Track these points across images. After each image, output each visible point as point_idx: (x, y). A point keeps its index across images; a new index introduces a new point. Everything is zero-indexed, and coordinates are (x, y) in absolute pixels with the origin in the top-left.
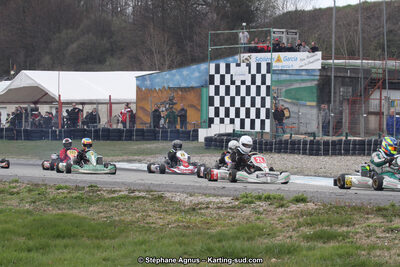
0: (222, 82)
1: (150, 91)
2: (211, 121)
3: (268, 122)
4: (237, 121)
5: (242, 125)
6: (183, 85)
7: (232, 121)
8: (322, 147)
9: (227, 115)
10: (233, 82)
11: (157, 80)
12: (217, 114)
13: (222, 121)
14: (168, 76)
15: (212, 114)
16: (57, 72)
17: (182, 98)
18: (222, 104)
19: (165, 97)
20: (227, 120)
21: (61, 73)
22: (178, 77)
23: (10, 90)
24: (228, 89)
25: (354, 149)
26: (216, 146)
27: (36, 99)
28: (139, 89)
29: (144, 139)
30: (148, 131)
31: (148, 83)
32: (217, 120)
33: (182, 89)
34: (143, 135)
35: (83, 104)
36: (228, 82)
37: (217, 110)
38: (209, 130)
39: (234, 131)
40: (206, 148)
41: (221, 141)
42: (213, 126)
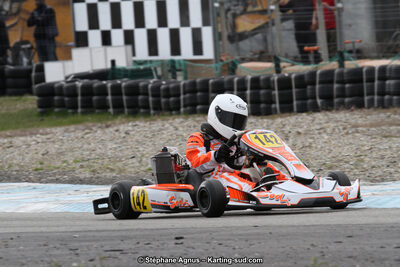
2: (82, 40)
3: (207, 34)
4: (141, 36)
5: (153, 48)
7: (129, 38)
8: (276, 92)
9: (117, 22)
12: (94, 22)
13: (106, 39)
15: (82, 24)
20: (117, 36)
25: (342, 94)
26: (62, 105)
32: (95, 37)
37: (93, 11)
38: (68, 64)
39: (113, 62)
40: (42, 114)
41: (72, 92)
42: (76, 53)
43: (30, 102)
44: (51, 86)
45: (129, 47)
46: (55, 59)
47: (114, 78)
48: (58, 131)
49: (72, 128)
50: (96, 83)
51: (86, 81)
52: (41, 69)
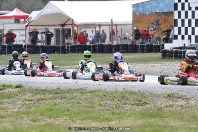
0: (183, 8)
1: (143, 15)
2: (176, 37)
4: (193, 37)
6: (166, 10)
7: (190, 38)
9: (186, 33)
10: (190, 8)
11: (147, 7)
12: (180, 33)
13: (183, 38)
14: (154, 4)
15: (176, 33)
16: (71, 2)
17: (165, 21)
18: (183, 24)
19: (153, 19)
20: (186, 37)
21: (73, 2)
22: (162, 5)
23: (41, 16)
24: (186, 13)
27: (63, 23)
28: (134, 14)
29: (128, 52)
30: (131, 46)
31: (141, 9)
32: (180, 37)
33: (164, 13)
34: (127, 49)
35: (100, 26)
36: (186, 8)
37: (180, 29)
38: (171, 44)
39: (184, 44)
40: (163, 58)
41: (172, 52)
42: (174, 41)
43: (159, 55)
44: (166, 50)
45: (190, 40)
46: (167, 43)
47: (184, 49)
48: (167, 63)
49: (171, 62)
50: (179, 50)
51: (176, 49)
52: (163, 45)
